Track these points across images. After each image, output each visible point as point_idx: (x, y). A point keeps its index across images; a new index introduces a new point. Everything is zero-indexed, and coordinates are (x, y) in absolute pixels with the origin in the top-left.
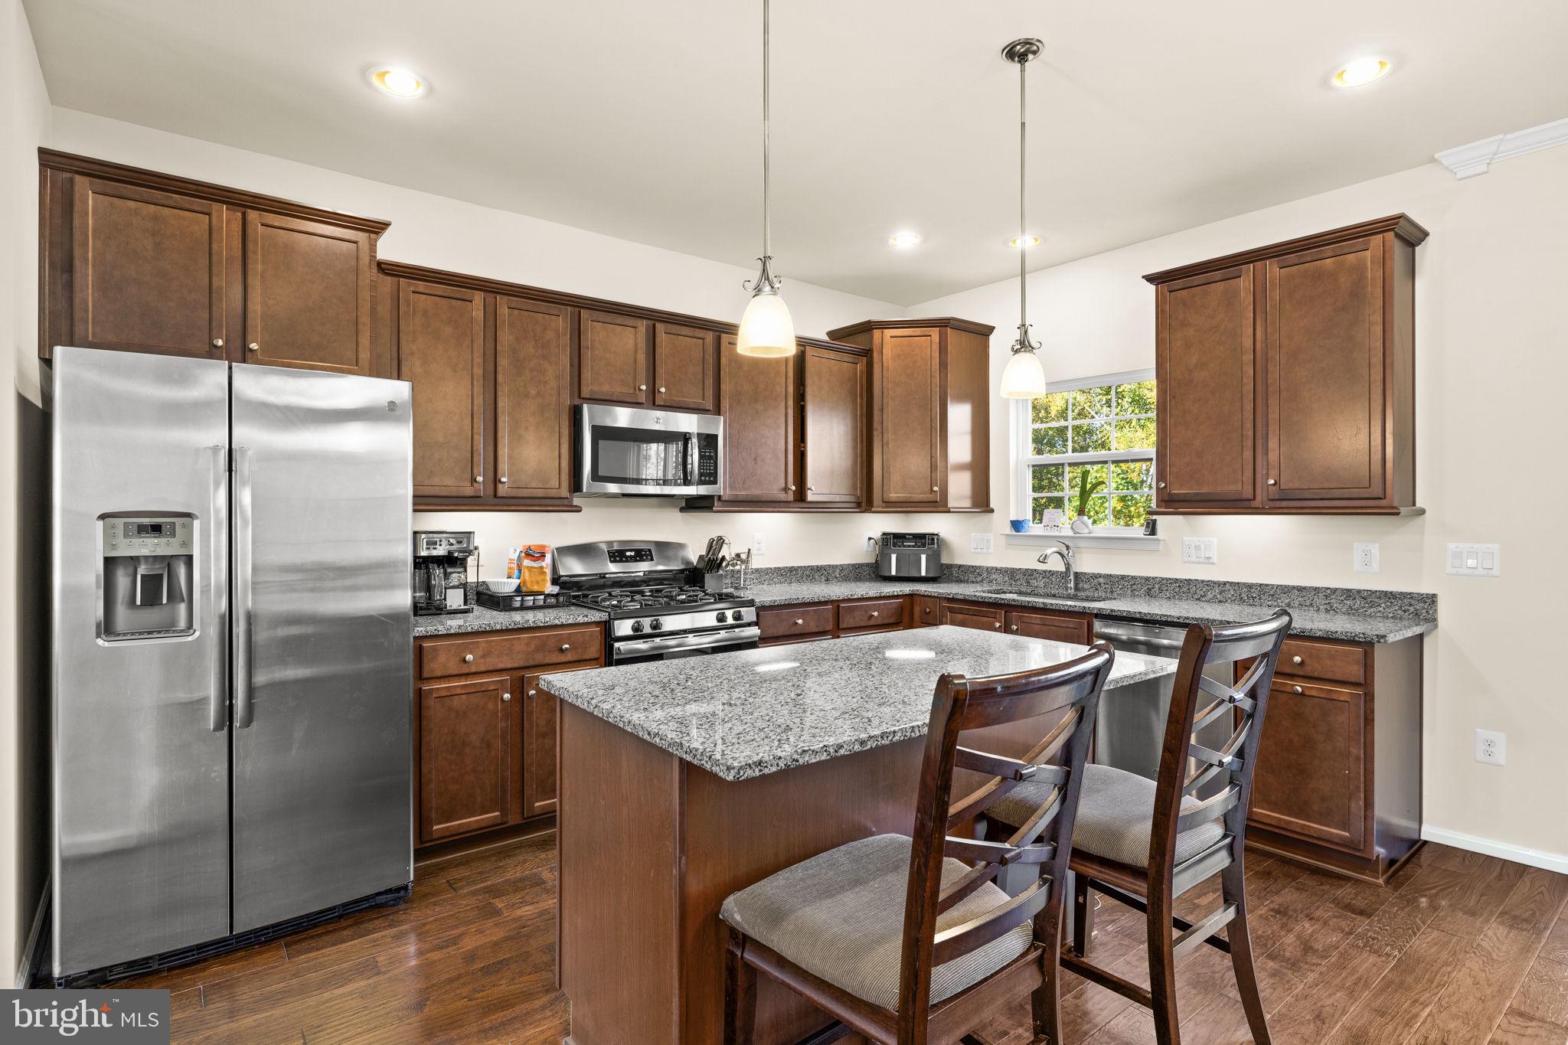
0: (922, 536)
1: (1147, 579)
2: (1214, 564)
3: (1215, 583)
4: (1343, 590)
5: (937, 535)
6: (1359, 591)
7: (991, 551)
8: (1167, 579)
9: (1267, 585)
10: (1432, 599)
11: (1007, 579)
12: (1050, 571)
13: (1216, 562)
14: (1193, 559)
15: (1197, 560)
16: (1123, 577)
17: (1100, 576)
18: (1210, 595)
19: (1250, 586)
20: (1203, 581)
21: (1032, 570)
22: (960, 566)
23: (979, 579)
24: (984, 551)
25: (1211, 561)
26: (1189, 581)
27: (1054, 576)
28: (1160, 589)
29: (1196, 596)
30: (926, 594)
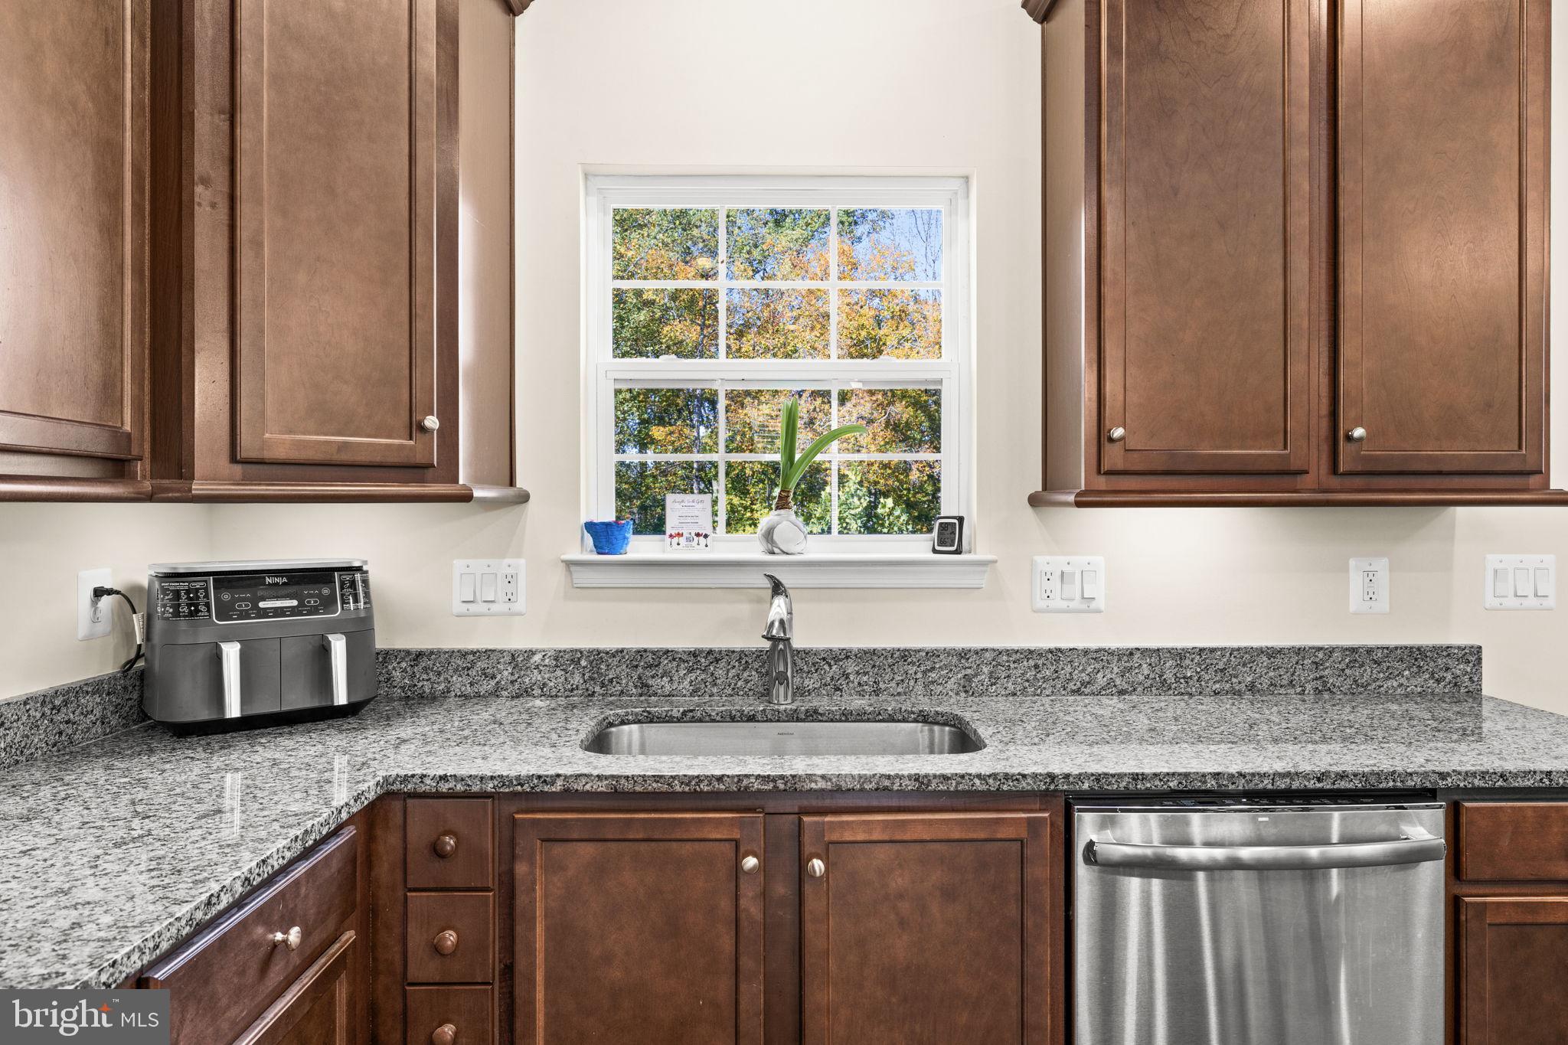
0: (320, 576)
1: (963, 654)
2: (1099, 611)
3: (1110, 653)
4: (1344, 649)
5: (359, 569)
6: (1370, 651)
7: (520, 605)
8: (1009, 652)
9: (1213, 650)
10: (1473, 656)
11: (577, 679)
12: (710, 652)
13: (1102, 607)
14: (1057, 603)
15: (1064, 605)
16: (905, 655)
17: (847, 654)
18: (1101, 680)
19: (1180, 655)
20: (1086, 652)
21: (654, 653)
22: (420, 655)
23: (487, 686)
24: (494, 608)
25: (1093, 605)
26: (1056, 653)
27: (722, 664)
28: (994, 679)
29: (1071, 686)
30: (444, 787)
